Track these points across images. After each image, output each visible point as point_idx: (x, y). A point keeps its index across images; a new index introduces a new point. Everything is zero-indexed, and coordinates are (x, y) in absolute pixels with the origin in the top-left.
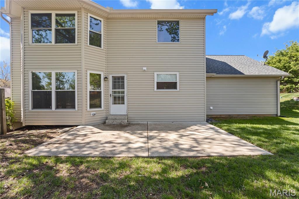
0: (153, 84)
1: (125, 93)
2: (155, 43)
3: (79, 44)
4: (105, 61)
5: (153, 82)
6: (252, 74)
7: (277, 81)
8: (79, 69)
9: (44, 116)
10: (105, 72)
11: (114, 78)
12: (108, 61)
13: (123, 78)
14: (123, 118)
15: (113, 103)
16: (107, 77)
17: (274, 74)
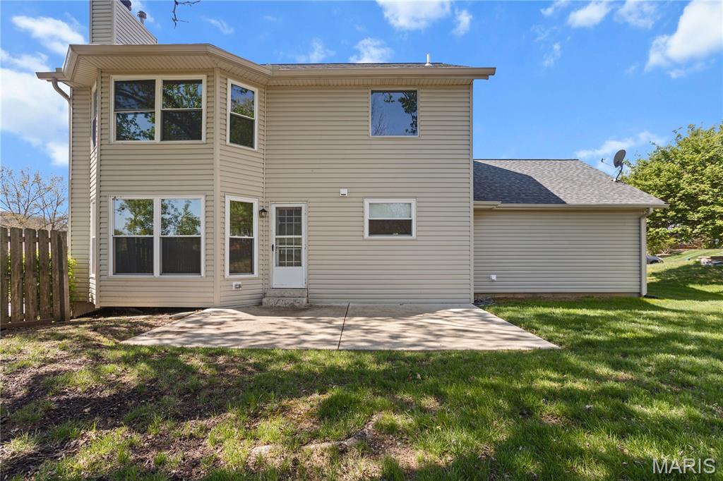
0: (361, 224)
1: (303, 242)
2: (366, 138)
3: (209, 141)
4: (262, 175)
5: (361, 219)
6: (583, 202)
7: (640, 219)
8: (208, 193)
9: (137, 289)
10: (261, 199)
11: (280, 211)
12: (268, 176)
13: (298, 211)
14: (297, 294)
15: (278, 264)
16: (266, 209)
17: (632, 202)
